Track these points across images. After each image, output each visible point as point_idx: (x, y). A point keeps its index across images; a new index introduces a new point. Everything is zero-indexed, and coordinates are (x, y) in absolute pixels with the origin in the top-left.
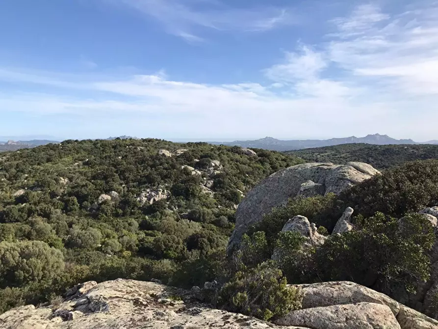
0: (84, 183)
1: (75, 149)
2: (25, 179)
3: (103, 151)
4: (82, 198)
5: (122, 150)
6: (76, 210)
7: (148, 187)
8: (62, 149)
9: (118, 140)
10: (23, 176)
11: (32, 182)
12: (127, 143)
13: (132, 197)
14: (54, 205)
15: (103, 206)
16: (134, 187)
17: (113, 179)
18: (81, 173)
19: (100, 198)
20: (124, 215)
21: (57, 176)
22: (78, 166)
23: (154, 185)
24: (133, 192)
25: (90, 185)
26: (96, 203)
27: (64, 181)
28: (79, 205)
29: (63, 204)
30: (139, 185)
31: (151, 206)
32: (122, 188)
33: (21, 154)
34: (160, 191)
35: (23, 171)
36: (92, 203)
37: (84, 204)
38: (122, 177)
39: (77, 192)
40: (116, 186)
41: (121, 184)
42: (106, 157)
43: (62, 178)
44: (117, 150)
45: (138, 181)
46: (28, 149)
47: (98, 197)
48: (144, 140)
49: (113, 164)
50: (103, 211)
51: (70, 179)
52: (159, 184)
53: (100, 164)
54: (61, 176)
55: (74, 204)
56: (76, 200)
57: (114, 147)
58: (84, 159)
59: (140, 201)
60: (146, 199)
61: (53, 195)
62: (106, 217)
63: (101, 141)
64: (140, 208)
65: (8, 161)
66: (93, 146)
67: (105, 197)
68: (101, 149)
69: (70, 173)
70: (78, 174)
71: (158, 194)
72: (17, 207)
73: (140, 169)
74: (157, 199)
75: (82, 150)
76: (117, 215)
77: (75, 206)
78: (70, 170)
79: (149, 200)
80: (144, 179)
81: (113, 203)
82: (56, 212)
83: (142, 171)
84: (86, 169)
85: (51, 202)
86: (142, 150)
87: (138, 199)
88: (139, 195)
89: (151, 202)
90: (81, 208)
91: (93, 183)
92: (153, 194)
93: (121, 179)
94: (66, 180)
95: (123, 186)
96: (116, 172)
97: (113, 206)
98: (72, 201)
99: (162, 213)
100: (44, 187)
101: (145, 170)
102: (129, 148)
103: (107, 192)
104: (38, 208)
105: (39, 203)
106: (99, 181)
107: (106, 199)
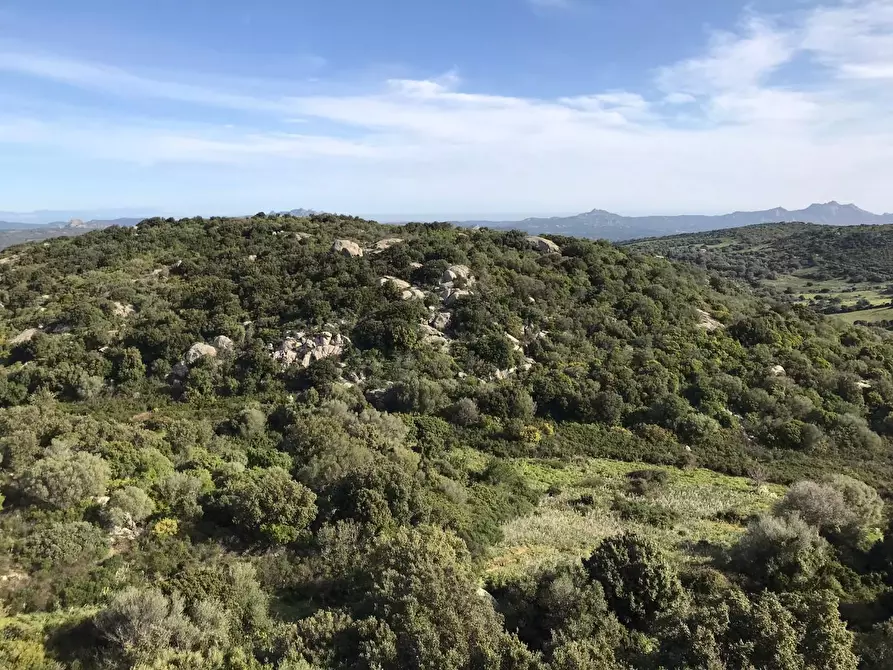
0: (163, 315)
1: (162, 238)
2: (43, 305)
3: (222, 242)
4: (152, 351)
5: (260, 241)
6: (135, 379)
7: (299, 328)
8: (136, 238)
9: (260, 219)
10: (39, 298)
11: (54, 313)
12: (275, 224)
13: (263, 350)
14: (88, 367)
15: (194, 371)
16: (270, 326)
17: (225, 308)
18: (160, 292)
19: (192, 351)
20: (241, 391)
21: (109, 298)
22: (160, 276)
23: (315, 323)
24: (266, 339)
25: (174, 320)
26: (183, 363)
27: (122, 310)
28: (144, 366)
29: (110, 364)
30: (280, 323)
31: (305, 370)
32: (243, 329)
33: (49, 249)
34: (326, 336)
35: (38, 289)
36: (174, 362)
37: (156, 364)
38: (246, 303)
39: (144, 338)
40: (229, 323)
41: (242, 320)
42: (221, 257)
43: (118, 304)
44: (252, 241)
45: (280, 314)
46: (67, 239)
47: (188, 349)
48: (314, 218)
49: (232, 272)
50: (194, 382)
51: (137, 307)
52: (325, 320)
53: (206, 272)
54: (116, 300)
55: (132, 366)
56: (137, 354)
57: (247, 234)
58: (176, 261)
59: (280, 361)
60: (294, 354)
61: (92, 343)
62: (202, 397)
63: (222, 220)
64: (279, 376)
65: (20, 264)
66: (203, 232)
67: (203, 348)
68: (219, 238)
69: (138, 292)
70: (154, 294)
71: (321, 343)
73: (290, 286)
74: (319, 355)
75: (176, 240)
76: (225, 392)
77: (136, 370)
78: (141, 286)
79: (301, 356)
80: (293, 309)
81: (221, 362)
82: (91, 384)
83: (294, 290)
84: (176, 284)
85: (84, 359)
86: (303, 242)
87: (277, 354)
88: (278, 346)
89: (306, 362)
90: (148, 373)
91: (182, 316)
92: (310, 343)
93: (243, 308)
94: (129, 308)
95: (246, 323)
96: (236, 291)
97: (219, 371)
98: (130, 357)
99: (322, 392)
100: (77, 324)
101: (300, 288)
102: (277, 236)
103: (209, 337)
104: (52, 374)
105: (58, 361)
106: (196, 312)
107: (203, 353)
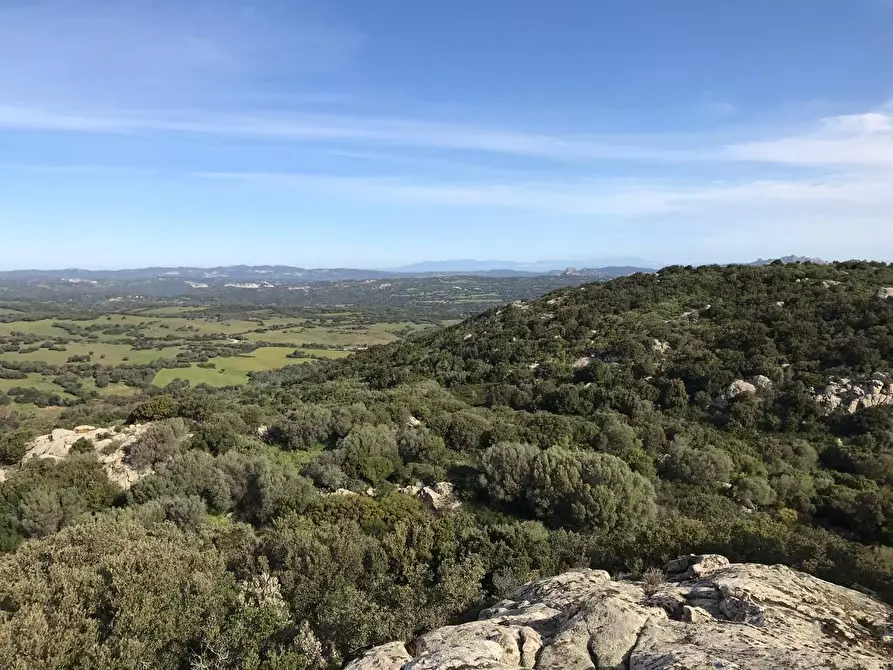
0: (700, 353)
1: (684, 285)
2: (592, 339)
3: (743, 288)
4: (694, 384)
5: (784, 288)
6: (681, 406)
7: (846, 375)
8: (659, 284)
9: (778, 267)
10: (588, 333)
11: (602, 345)
12: (797, 272)
13: (805, 392)
14: (640, 391)
15: (737, 404)
16: (810, 369)
17: (761, 349)
18: (693, 332)
19: (733, 387)
20: (783, 428)
21: (648, 335)
22: (690, 318)
23: (861, 371)
24: (807, 383)
25: (711, 358)
26: (723, 397)
27: (660, 346)
28: (687, 396)
29: (658, 391)
30: (821, 368)
31: (851, 417)
32: (782, 371)
33: (586, 293)
34: (877, 385)
35: (588, 325)
36: (715, 395)
37: (699, 396)
38: (782, 346)
39: (687, 371)
40: (767, 364)
41: (781, 362)
42: (748, 302)
43: (657, 341)
44: (774, 288)
45: (820, 359)
46: (598, 285)
47: (728, 385)
48: (839, 266)
49: (763, 318)
50: (737, 414)
51: (674, 344)
52: (874, 369)
53: (736, 317)
54: (656, 337)
55: (678, 394)
56: (682, 385)
57: (768, 281)
58: (703, 306)
59: (824, 404)
60: (839, 399)
61: (639, 372)
62: (744, 429)
63: (740, 267)
64: (822, 419)
65: (566, 305)
66: (722, 279)
67: (745, 386)
68: (740, 285)
69: (673, 331)
70: (688, 334)
71: (870, 391)
72: (578, 388)
73: (828, 332)
74: (867, 403)
75: (698, 286)
76: (767, 428)
77: (681, 398)
78: (674, 326)
79: (847, 401)
80: (835, 355)
81: (760, 400)
82: (644, 406)
83: (833, 337)
84: (704, 326)
85: (635, 385)
86: (833, 289)
87: (820, 398)
88: (821, 390)
89: (853, 408)
90: (692, 402)
91: (718, 355)
92: (858, 389)
93: (779, 350)
94: (666, 346)
95: (785, 365)
96: (771, 335)
97: (760, 408)
98: (676, 387)
99: (879, 438)
100: (623, 356)
101: (840, 335)
102: (802, 283)
103: (748, 376)
104: (611, 394)
105: (614, 385)
106: (731, 352)
107: (744, 389)
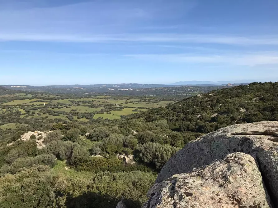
2: (220, 107)
10: (219, 105)
11: (223, 109)
18: (255, 106)
21: (239, 106)
22: (255, 100)
27: (242, 110)
35: (219, 102)
43: (241, 108)
51: (247, 110)
53: (272, 100)
54: (241, 107)
58: (261, 96)
61: (233, 119)
69: (248, 105)
70: (253, 106)
72: (210, 124)
78: (249, 103)
84: (261, 104)
94: (244, 110)
100: (228, 113)
